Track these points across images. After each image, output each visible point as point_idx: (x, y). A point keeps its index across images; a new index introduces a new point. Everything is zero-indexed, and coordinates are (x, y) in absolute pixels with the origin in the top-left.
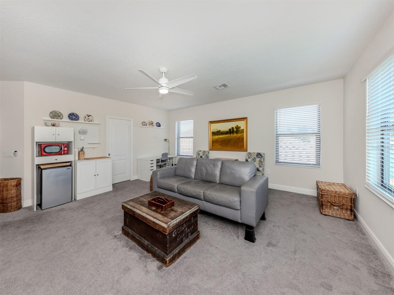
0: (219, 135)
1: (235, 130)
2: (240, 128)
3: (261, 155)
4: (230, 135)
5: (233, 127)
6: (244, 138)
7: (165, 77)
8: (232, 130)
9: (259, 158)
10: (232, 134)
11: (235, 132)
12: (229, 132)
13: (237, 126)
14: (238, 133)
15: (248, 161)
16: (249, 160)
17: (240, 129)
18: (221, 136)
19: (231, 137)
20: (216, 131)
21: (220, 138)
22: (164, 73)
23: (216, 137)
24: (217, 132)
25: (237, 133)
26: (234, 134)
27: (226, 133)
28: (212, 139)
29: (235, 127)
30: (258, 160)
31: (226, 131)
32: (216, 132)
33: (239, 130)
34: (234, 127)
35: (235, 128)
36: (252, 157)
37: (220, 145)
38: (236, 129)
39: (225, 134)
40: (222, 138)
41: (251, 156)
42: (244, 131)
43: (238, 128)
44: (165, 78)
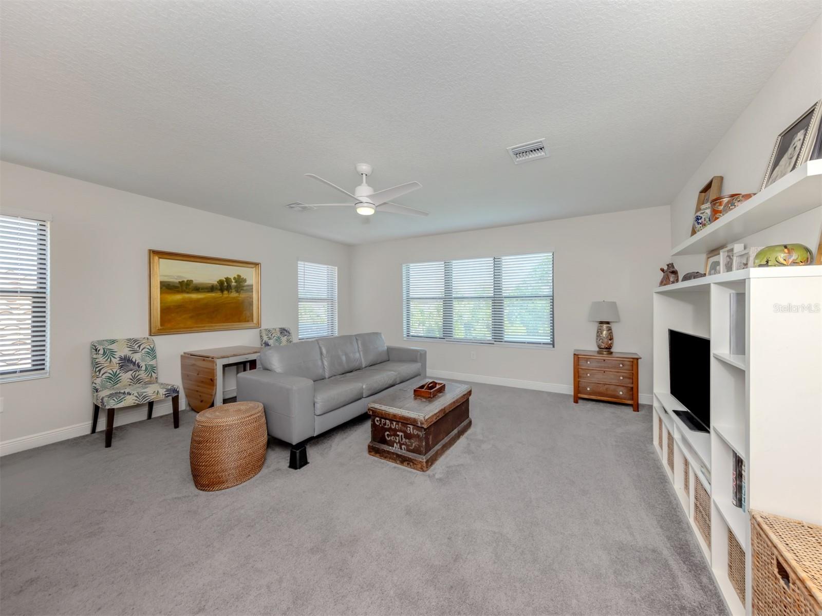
0: (188, 293)
1: (234, 284)
2: (245, 282)
3: (287, 331)
4: (220, 293)
5: (229, 277)
6: (253, 302)
7: (366, 182)
8: (226, 284)
9: (286, 337)
10: (226, 292)
11: (233, 288)
12: (219, 288)
13: (239, 276)
14: (242, 292)
15: (270, 344)
16: (271, 342)
17: (246, 284)
18: (195, 296)
19: (223, 300)
20: (177, 281)
21: (191, 301)
22: (364, 175)
23: (178, 297)
24: (181, 283)
25: (237, 291)
26: (231, 292)
27: (212, 289)
28: (161, 303)
29: (234, 278)
30: (284, 339)
31: (210, 285)
32: (176, 283)
33: (244, 287)
34: (230, 279)
35: (233, 281)
36: (274, 337)
37: (191, 317)
38: (236, 282)
39: (206, 290)
40: (198, 300)
41: (271, 335)
42: (252, 289)
43: (239, 280)
44: (366, 185)
